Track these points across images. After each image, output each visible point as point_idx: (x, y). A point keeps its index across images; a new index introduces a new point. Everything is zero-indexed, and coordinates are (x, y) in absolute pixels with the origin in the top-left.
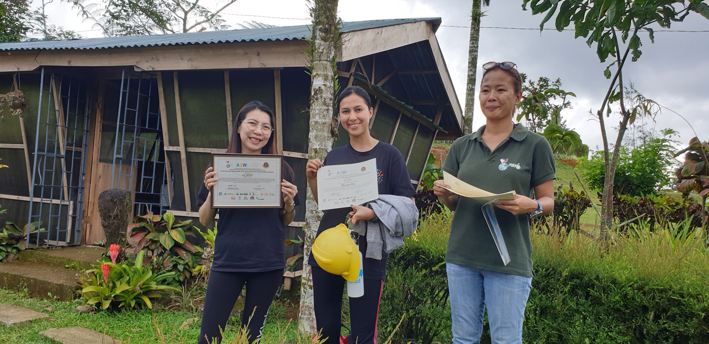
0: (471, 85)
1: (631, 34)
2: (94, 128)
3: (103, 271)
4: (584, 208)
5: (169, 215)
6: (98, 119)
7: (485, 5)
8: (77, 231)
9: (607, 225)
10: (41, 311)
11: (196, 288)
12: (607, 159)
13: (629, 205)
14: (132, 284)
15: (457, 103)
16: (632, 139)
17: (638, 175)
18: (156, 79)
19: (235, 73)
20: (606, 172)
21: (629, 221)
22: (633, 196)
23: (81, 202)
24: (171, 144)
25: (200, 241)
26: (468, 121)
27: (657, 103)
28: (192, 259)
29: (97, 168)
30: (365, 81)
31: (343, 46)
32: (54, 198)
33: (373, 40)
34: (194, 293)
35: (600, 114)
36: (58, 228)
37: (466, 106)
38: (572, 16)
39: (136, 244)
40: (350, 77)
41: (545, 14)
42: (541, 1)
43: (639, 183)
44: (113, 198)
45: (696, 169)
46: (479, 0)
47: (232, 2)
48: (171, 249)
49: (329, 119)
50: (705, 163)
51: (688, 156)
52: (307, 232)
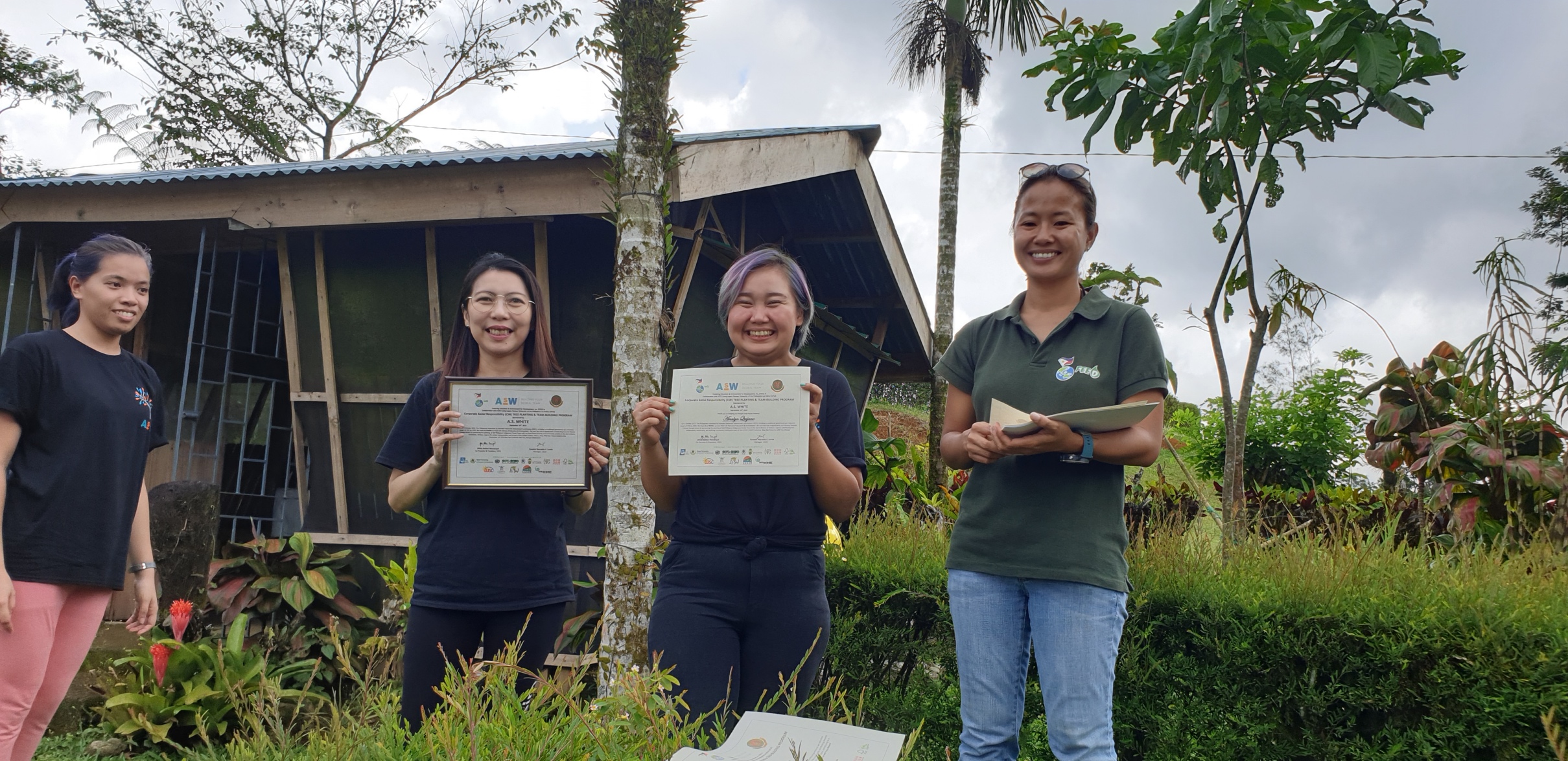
0: (945, 267)
1: (1260, 153)
3: (154, 660)
5: (302, 539)
7: (971, 103)
9: (1236, 544)
12: (1227, 408)
13: (1280, 506)
14: (220, 686)
15: (918, 304)
16: (1275, 366)
17: (1296, 446)
19: (448, 231)
21: (1280, 536)
22: (1287, 489)
24: (305, 387)
26: (943, 341)
28: (352, 634)
30: (726, 247)
31: (682, 170)
33: (744, 163)
35: (1209, 314)
37: (938, 310)
38: (1146, 121)
39: (228, 603)
40: (696, 237)
41: (1093, 117)
42: (1084, 93)
43: (1298, 462)
44: (179, 498)
45: (1402, 422)
46: (957, 93)
47: (432, 101)
48: (306, 611)
49: (655, 313)
50: (1419, 407)
51: (1385, 396)
52: (610, 550)
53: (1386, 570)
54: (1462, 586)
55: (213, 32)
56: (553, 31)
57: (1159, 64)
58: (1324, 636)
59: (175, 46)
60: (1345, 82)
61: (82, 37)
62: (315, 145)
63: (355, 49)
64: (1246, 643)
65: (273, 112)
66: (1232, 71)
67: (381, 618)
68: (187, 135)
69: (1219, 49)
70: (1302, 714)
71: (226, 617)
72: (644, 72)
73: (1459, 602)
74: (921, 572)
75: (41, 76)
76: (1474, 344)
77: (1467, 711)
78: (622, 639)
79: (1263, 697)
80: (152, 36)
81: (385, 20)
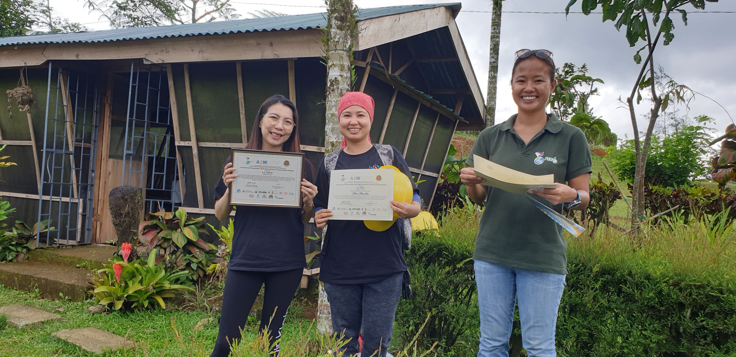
0: (493, 73)
1: (662, 16)
2: (102, 123)
3: (115, 271)
4: (614, 200)
5: (181, 212)
6: (107, 114)
8: (87, 229)
9: (639, 218)
10: (53, 311)
11: (210, 287)
12: (637, 148)
13: (661, 196)
14: (145, 284)
15: (479, 92)
16: (663, 126)
17: (671, 165)
18: (166, 72)
19: (247, 65)
20: (637, 162)
21: (662, 213)
22: (666, 187)
23: (91, 200)
24: (182, 139)
25: (213, 239)
26: (491, 110)
27: (690, 89)
28: (205, 257)
29: (106, 164)
30: (382, 70)
31: (360, 35)
32: (64, 196)
33: (391, 28)
34: (208, 293)
35: (630, 101)
36: (68, 227)
37: (489, 94)
39: (148, 242)
40: (366, 66)
43: (672, 174)
44: (124, 195)
45: (732, 158)
48: (184, 247)
51: (724, 144)
67: (218, 253)
68: (129, 9)
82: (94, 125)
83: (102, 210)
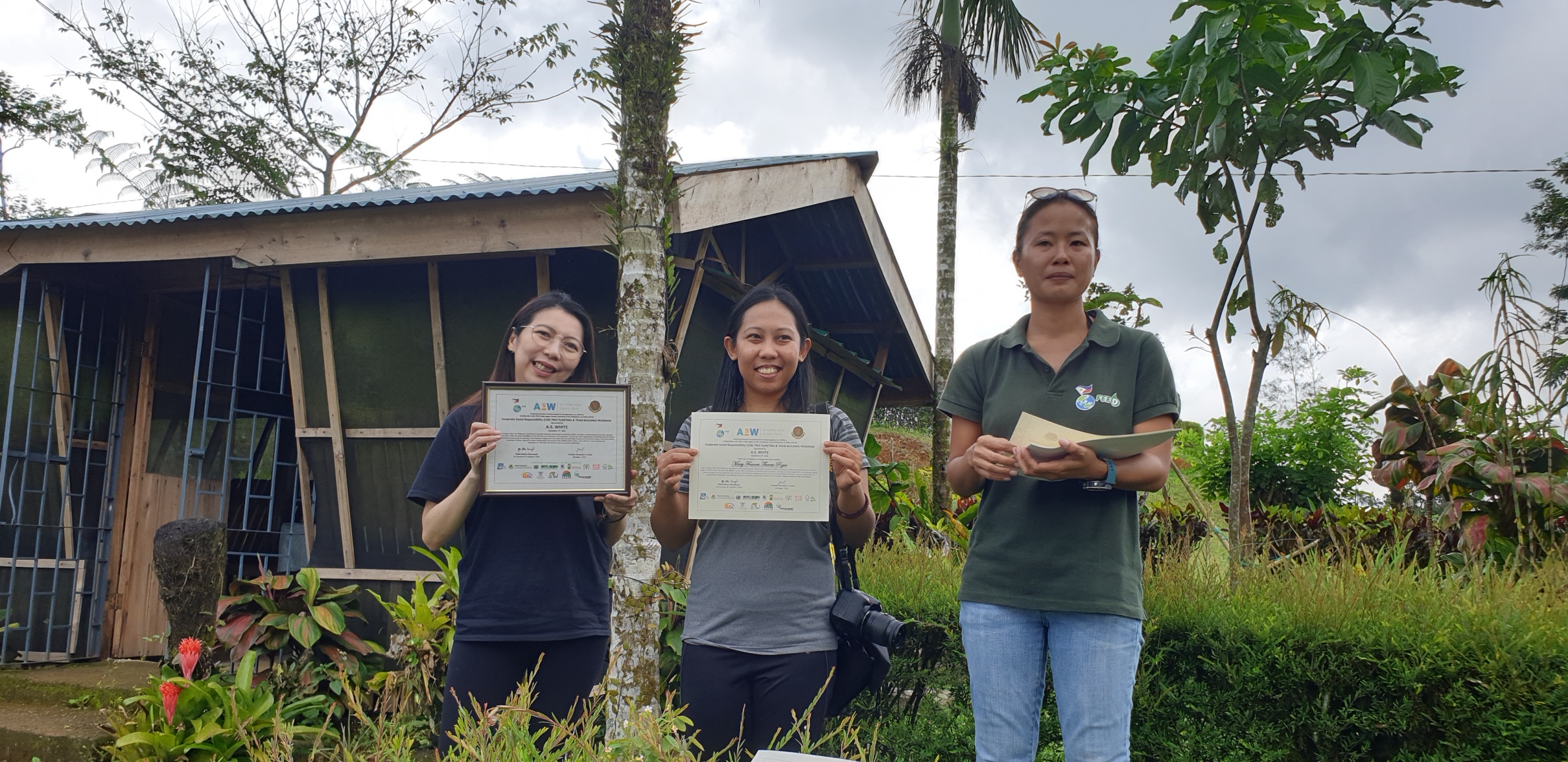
0: (944, 291)
1: (1259, 173)
2: (135, 400)
3: (164, 699)
4: (1196, 538)
5: (309, 575)
6: (145, 378)
7: (967, 128)
8: (93, 627)
9: (1244, 566)
13: (1286, 525)
14: (229, 724)
15: (919, 329)
17: (1301, 465)
19: (450, 266)
21: (1287, 555)
22: (1294, 508)
23: (103, 562)
24: (310, 424)
26: (944, 365)
28: (360, 669)
29: (141, 485)
30: (727, 275)
31: (682, 201)
32: (41, 557)
33: (743, 193)
35: (1211, 335)
36: (49, 622)
37: (939, 333)
38: (1143, 144)
39: (236, 640)
40: (696, 268)
41: (1090, 140)
42: (1080, 117)
43: (1303, 481)
44: (186, 536)
45: (1408, 440)
46: (954, 118)
47: (431, 135)
48: (314, 647)
49: (657, 344)
50: (1425, 424)
51: (1392, 414)
52: (617, 582)
53: (1397, 592)
54: (1475, 608)
55: (214, 70)
56: (550, 63)
57: (1155, 86)
58: (1336, 660)
59: (176, 85)
60: (1343, 100)
61: (85, 78)
62: (315, 180)
63: (353, 84)
64: (1257, 668)
65: (273, 148)
66: (1228, 92)
67: (389, 654)
68: (188, 173)
69: (1214, 71)
70: (1316, 739)
71: (235, 654)
72: (643, 106)
73: (1472, 625)
74: (929, 600)
75: (44, 116)
76: (1481, 362)
77: (1484, 734)
78: (629, 671)
79: (1276, 723)
80: (155, 76)
81: (383, 55)
82: (117, 401)
83: (128, 584)
